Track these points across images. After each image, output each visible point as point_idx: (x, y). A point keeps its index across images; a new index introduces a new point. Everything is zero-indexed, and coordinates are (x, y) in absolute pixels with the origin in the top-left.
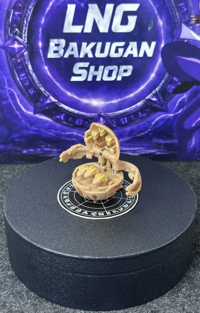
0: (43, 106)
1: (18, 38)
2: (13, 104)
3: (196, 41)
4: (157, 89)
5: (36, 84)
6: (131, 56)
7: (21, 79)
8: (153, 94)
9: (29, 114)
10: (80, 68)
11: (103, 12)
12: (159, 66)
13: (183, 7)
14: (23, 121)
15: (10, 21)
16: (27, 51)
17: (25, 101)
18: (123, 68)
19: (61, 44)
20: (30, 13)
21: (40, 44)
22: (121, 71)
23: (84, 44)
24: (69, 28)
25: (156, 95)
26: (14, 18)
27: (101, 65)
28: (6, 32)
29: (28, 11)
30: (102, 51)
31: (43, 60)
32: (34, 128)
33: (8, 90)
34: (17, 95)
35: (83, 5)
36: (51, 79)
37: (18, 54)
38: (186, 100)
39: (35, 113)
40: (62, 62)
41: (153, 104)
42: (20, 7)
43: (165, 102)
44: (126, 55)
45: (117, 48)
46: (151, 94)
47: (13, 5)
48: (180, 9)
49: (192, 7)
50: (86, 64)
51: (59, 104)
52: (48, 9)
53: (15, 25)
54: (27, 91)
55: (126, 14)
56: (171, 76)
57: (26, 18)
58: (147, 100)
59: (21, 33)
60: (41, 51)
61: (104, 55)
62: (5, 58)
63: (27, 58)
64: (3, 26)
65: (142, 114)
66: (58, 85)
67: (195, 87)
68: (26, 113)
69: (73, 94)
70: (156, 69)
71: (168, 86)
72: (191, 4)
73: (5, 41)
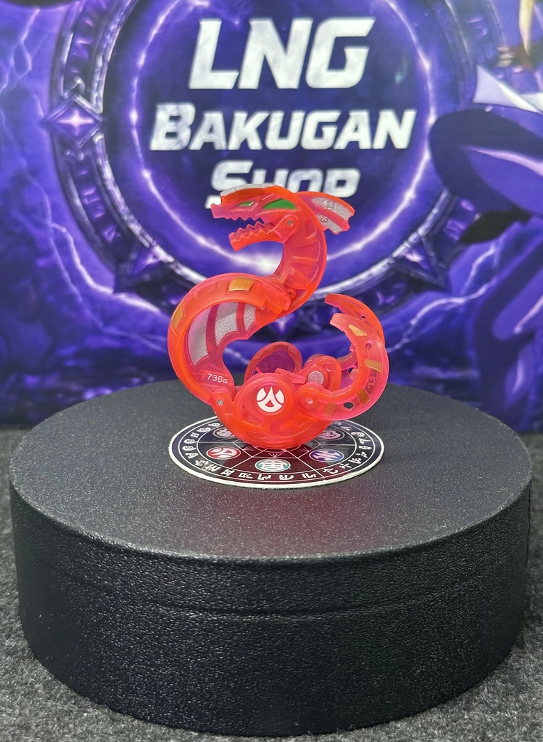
0: (137, 272)
1: (81, 100)
2: (62, 267)
3: (515, 110)
4: (421, 231)
5: (120, 215)
6: (353, 145)
7: (86, 201)
8: (411, 243)
9: (103, 294)
10: (230, 176)
11: (284, 37)
12: (426, 173)
13: (480, 27)
14: (88, 312)
15: (65, 59)
16: (101, 133)
17: (94, 258)
18: (335, 175)
19: (184, 118)
20: (112, 41)
21: (134, 116)
22: (330, 183)
23: (240, 116)
24: (204, 76)
25: (418, 247)
26: (75, 54)
27: (282, 167)
28: (53, 87)
29: (108, 37)
30: (284, 133)
31: (140, 156)
32: (113, 330)
33: (52, 231)
34: (75, 243)
35: (237, 22)
36: (158, 203)
37: (79, 141)
38: (496, 262)
39: (117, 289)
40: (186, 160)
41: (410, 271)
42: (88, 26)
43: (442, 265)
44: (341, 144)
45: (321, 125)
46: (406, 245)
47: (72, 22)
48: (471, 30)
49: (501, 27)
50: (245, 166)
51: (177, 267)
52: (154, 32)
53: (75, 71)
54: (98, 232)
55: (341, 45)
56: (456, 198)
57: (102, 54)
58: (396, 259)
59: (88, 90)
60: (135, 133)
61: (288, 144)
62: (47, 149)
63: (100, 150)
64: (47, 72)
65: (386, 295)
66: (175, 217)
67: (516, 227)
68: (95, 290)
69: (212, 240)
70: (417, 178)
71: (450, 222)
72: (498, 19)
73: (51, 109)
